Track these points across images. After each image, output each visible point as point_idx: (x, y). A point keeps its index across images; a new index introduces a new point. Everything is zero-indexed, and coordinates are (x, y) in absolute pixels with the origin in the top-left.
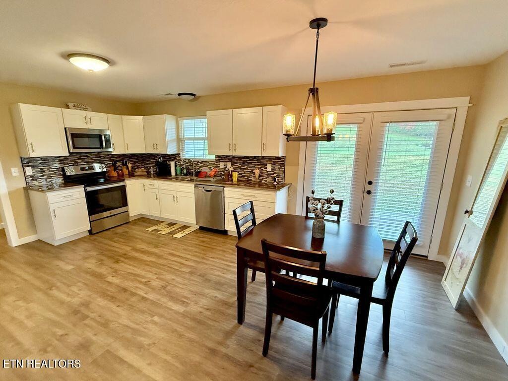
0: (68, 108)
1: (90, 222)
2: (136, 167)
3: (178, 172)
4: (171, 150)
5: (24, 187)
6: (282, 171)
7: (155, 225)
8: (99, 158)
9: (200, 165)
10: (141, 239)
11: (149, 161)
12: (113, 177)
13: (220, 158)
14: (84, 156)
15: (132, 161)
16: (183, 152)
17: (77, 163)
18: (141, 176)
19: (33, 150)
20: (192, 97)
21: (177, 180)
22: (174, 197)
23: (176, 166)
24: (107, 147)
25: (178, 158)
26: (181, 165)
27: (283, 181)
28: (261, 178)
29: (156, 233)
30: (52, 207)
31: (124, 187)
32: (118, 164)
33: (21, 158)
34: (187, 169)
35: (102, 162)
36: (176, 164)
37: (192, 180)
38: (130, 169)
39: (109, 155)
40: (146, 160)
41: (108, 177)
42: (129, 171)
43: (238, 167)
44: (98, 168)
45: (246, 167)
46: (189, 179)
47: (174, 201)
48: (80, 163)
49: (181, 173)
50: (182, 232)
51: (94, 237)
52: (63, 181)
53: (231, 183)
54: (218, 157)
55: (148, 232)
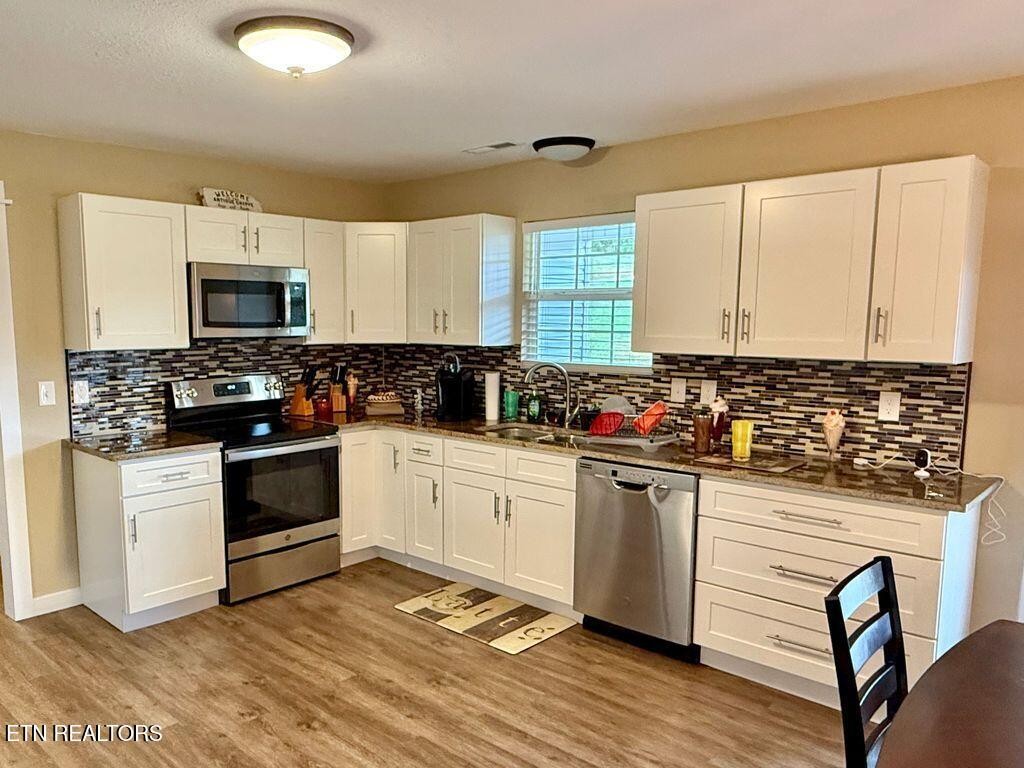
0: (201, 204)
1: (228, 563)
2: (369, 388)
3: (510, 410)
4: (491, 333)
5: (63, 440)
6: (953, 422)
7: (422, 591)
8: (264, 357)
9: (592, 387)
10: (380, 643)
11: (413, 367)
12: (301, 418)
13: (672, 364)
14: (226, 350)
15: (357, 367)
16: (528, 341)
17: (205, 370)
18: (387, 419)
19: (99, 329)
20: (581, 150)
21: (501, 436)
22: (497, 499)
23: (502, 389)
24: (294, 324)
25: (511, 362)
26: (521, 386)
27: (956, 464)
28: (848, 448)
29: (429, 624)
30: (130, 509)
31: (334, 452)
32: (319, 375)
33: (66, 351)
34: (544, 401)
35: (275, 370)
36: (502, 380)
37: (559, 441)
38: (352, 392)
39: (294, 347)
40: (402, 365)
41: (286, 417)
42: (348, 398)
43: (748, 401)
44: (261, 388)
45: (779, 402)
46: (550, 437)
47: (497, 513)
48: (214, 370)
49: (520, 414)
50: (520, 632)
51: (236, 616)
52: (164, 426)
53: (725, 461)
54: (667, 359)
55: (400, 618)
